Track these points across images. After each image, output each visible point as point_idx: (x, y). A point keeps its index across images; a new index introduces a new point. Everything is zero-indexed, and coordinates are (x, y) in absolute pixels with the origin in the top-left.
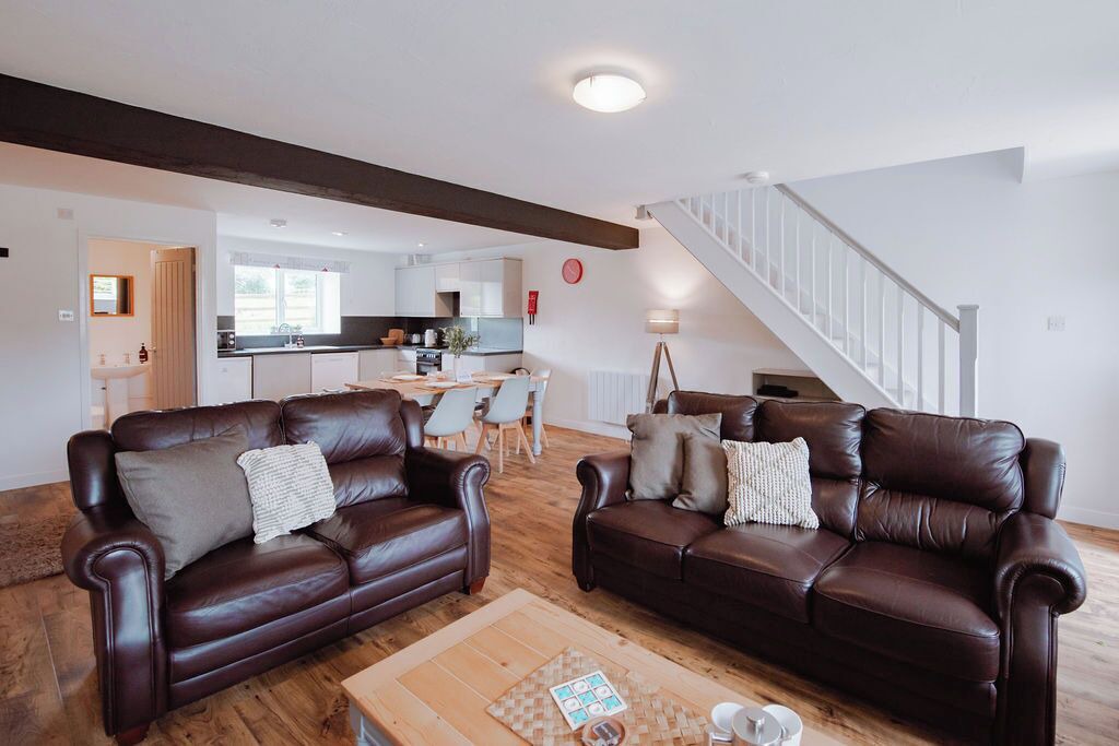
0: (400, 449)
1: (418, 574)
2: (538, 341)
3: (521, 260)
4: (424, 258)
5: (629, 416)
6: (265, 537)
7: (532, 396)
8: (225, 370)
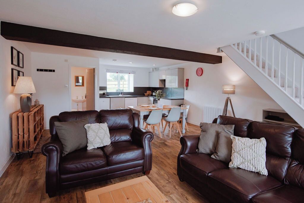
0: (131, 127)
1: (128, 165)
2: (189, 95)
3: (184, 69)
4: (156, 69)
5: (201, 123)
6: (90, 148)
7: (182, 114)
8: (103, 101)
